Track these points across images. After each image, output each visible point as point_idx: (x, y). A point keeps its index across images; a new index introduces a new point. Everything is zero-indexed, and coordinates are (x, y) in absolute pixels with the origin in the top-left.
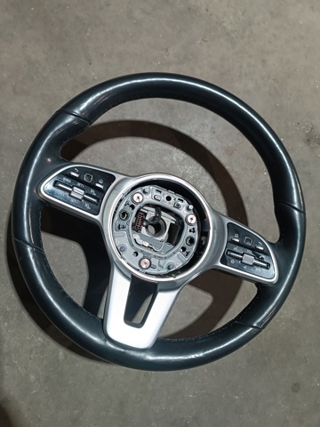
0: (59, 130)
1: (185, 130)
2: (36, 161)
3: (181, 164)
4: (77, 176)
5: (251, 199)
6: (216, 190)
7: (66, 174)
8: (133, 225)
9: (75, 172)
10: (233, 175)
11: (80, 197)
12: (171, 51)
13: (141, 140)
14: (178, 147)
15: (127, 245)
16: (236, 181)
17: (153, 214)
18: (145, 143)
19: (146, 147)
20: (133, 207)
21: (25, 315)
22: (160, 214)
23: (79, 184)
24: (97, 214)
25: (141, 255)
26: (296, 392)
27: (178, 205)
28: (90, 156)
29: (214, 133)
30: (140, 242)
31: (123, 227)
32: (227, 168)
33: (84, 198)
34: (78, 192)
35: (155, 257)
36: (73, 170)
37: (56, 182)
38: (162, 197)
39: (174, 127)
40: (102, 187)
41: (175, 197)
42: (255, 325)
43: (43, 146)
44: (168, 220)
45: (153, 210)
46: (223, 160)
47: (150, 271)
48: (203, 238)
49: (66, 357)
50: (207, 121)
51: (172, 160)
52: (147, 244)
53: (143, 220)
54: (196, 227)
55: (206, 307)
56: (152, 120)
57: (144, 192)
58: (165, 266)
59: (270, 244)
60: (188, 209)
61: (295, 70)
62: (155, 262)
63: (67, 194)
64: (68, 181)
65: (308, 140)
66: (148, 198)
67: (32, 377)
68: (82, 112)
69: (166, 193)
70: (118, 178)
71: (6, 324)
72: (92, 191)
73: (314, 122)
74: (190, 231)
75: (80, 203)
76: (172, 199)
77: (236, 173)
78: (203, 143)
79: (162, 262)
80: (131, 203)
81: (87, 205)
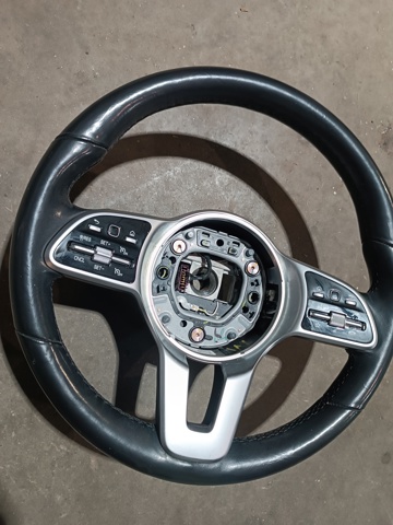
0: (65, 164)
1: (227, 142)
2: (36, 216)
3: (226, 189)
4: (99, 230)
5: (320, 229)
6: (274, 220)
7: (83, 229)
8: (176, 284)
9: (94, 224)
10: (295, 199)
11: (107, 261)
12: (199, 29)
13: (169, 161)
14: (220, 167)
15: (171, 313)
16: (299, 207)
17: (200, 265)
18: (176, 165)
19: (178, 169)
20: (173, 260)
21: (38, 419)
22: (210, 265)
23: (103, 242)
24: (132, 281)
25: (190, 325)
26: (387, 463)
27: (234, 251)
28: (102, 189)
29: (266, 142)
30: (187, 305)
31: (164, 290)
32: (287, 189)
33: (112, 262)
34: (103, 255)
35: (209, 324)
36: (91, 221)
37: (70, 243)
38: (211, 241)
39: (212, 138)
40: (134, 241)
41: (229, 240)
42: (353, 405)
43: (44, 192)
44: (220, 270)
45: (199, 259)
46: (281, 179)
47: (206, 343)
48: (271, 292)
49: (100, 465)
50: (255, 127)
51: (214, 185)
52: (196, 308)
53: (188, 274)
54: (259, 278)
55: (273, 376)
56: (183, 131)
57: (187, 237)
58: (224, 335)
59: (362, 294)
60: (247, 254)
61: (365, 48)
62: (210, 331)
63: (89, 258)
64: (88, 239)
65: (385, 144)
66: (193, 246)
67: (59, 498)
68: (95, 135)
69: (216, 236)
70: (154, 224)
71: (13, 435)
72: (122, 249)
73: (391, 118)
74: (252, 284)
75: (107, 270)
76: (225, 243)
77: (298, 195)
78: (252, 158)
79: (219, 330)
80: (171, 255)
81: (117, 271)
